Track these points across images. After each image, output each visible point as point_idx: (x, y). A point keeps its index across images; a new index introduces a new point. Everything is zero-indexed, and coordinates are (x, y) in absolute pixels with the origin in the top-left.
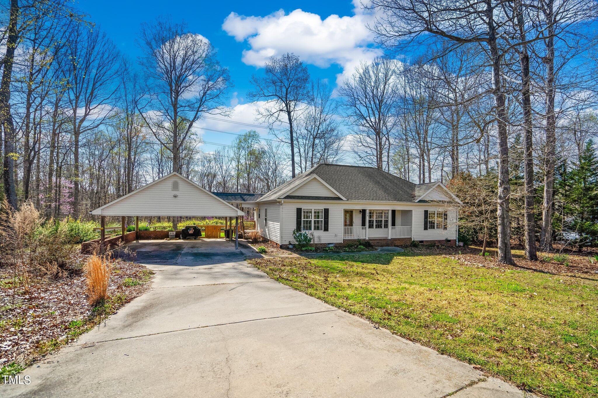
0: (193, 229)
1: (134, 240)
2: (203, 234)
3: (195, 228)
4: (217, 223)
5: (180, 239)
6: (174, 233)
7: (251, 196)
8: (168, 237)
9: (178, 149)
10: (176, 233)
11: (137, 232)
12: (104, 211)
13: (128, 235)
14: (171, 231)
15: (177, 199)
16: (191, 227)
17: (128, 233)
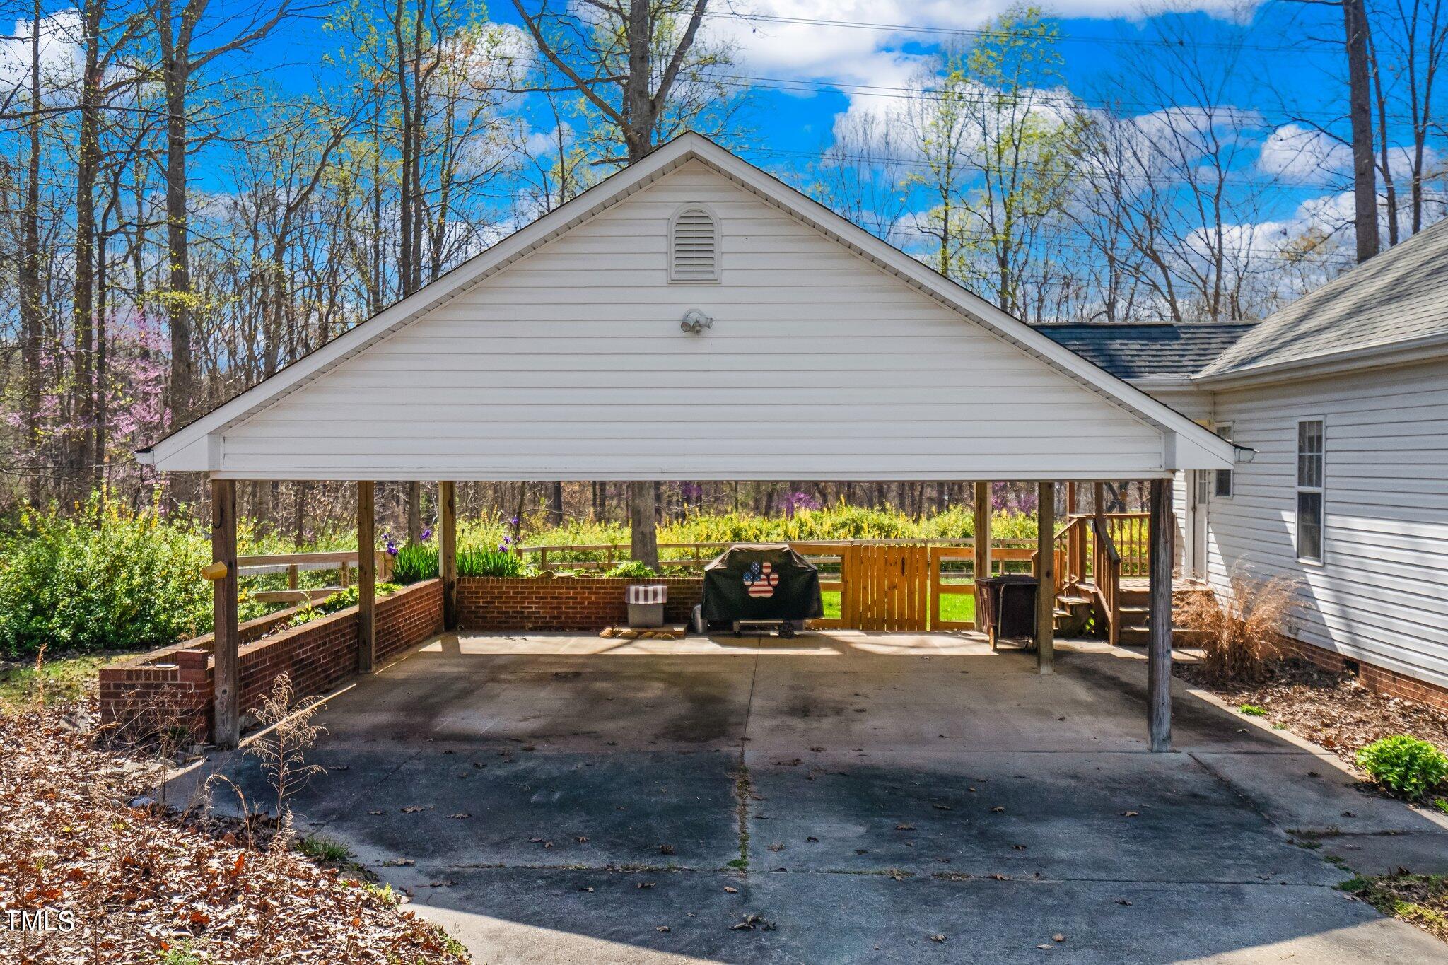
0: (775, 568)
1: (428, 639)
2: (831, 601)
3: (784, 562)
4: (858, 530)
5: (691, 631)
6: (659, 594)
7: (1154, 339)
8: (624, 621)
9: (653, 105)
10: (669, 594)
11: (448, 586)
12: (224, 448)
13: (397, 603)
14: (639, 580)
15: (703, 344)
16: (761, 556)
17: (401, 590)
